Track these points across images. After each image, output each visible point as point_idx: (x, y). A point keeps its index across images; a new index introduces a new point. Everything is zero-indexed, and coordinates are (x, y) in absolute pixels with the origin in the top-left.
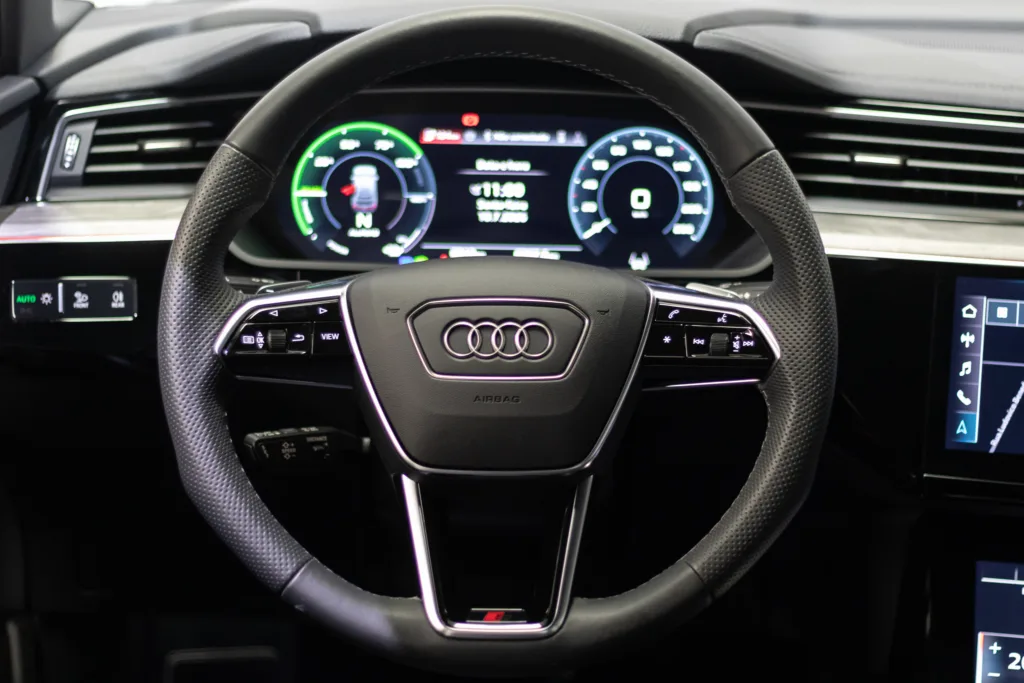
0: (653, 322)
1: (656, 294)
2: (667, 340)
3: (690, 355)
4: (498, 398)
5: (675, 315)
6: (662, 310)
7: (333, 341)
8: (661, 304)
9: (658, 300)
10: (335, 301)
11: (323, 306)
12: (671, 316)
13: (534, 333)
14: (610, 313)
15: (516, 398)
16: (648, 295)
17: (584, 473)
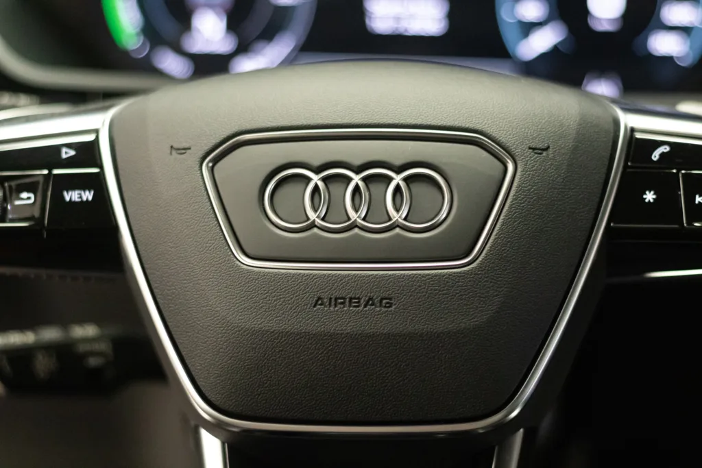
0: (626, 167)
1: (629, 120)
2: (650, 196)
3: (690, 222)
4: (354, 301)
5: (662, 155)
6: (639, 147)
7: (83, 203)
8: (638, 136)
9: (633, 130)
10: (90, 138)
11: (69, 146)
12: (656, 156)
13: (419, 188)
14: (550, 151)
15: (386, 301)
16: (616, 123)
17: (507, 429)
